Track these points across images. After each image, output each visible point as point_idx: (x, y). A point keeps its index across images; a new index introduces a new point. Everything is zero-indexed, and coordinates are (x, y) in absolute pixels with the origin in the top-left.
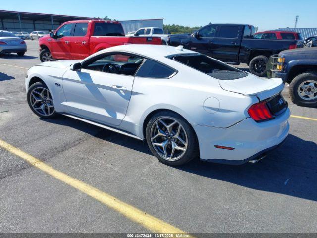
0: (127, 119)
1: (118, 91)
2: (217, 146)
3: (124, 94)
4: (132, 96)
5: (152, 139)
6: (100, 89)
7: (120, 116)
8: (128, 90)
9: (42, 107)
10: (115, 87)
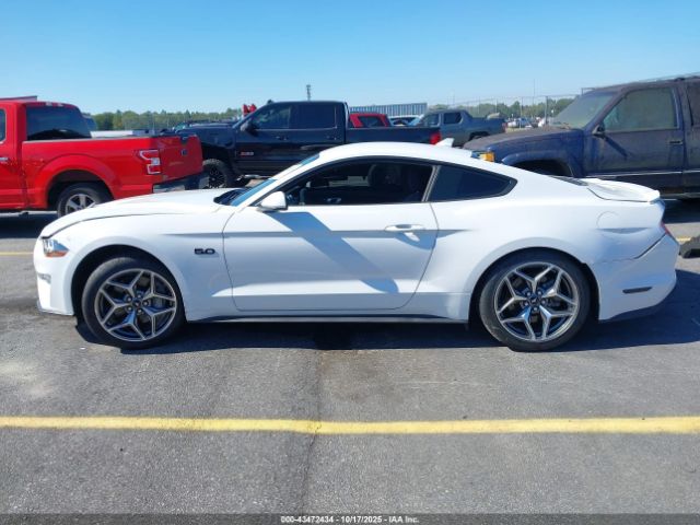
0: (426, 287)
1: (400, 235)
2: (626, 292)
3: (416, 239)
4: (439, 240)
5: (498, 313)
6: (349, 241)
7: (405, 286)
8: (428, 228)
9: (130, 321)
10: (394, 229)
